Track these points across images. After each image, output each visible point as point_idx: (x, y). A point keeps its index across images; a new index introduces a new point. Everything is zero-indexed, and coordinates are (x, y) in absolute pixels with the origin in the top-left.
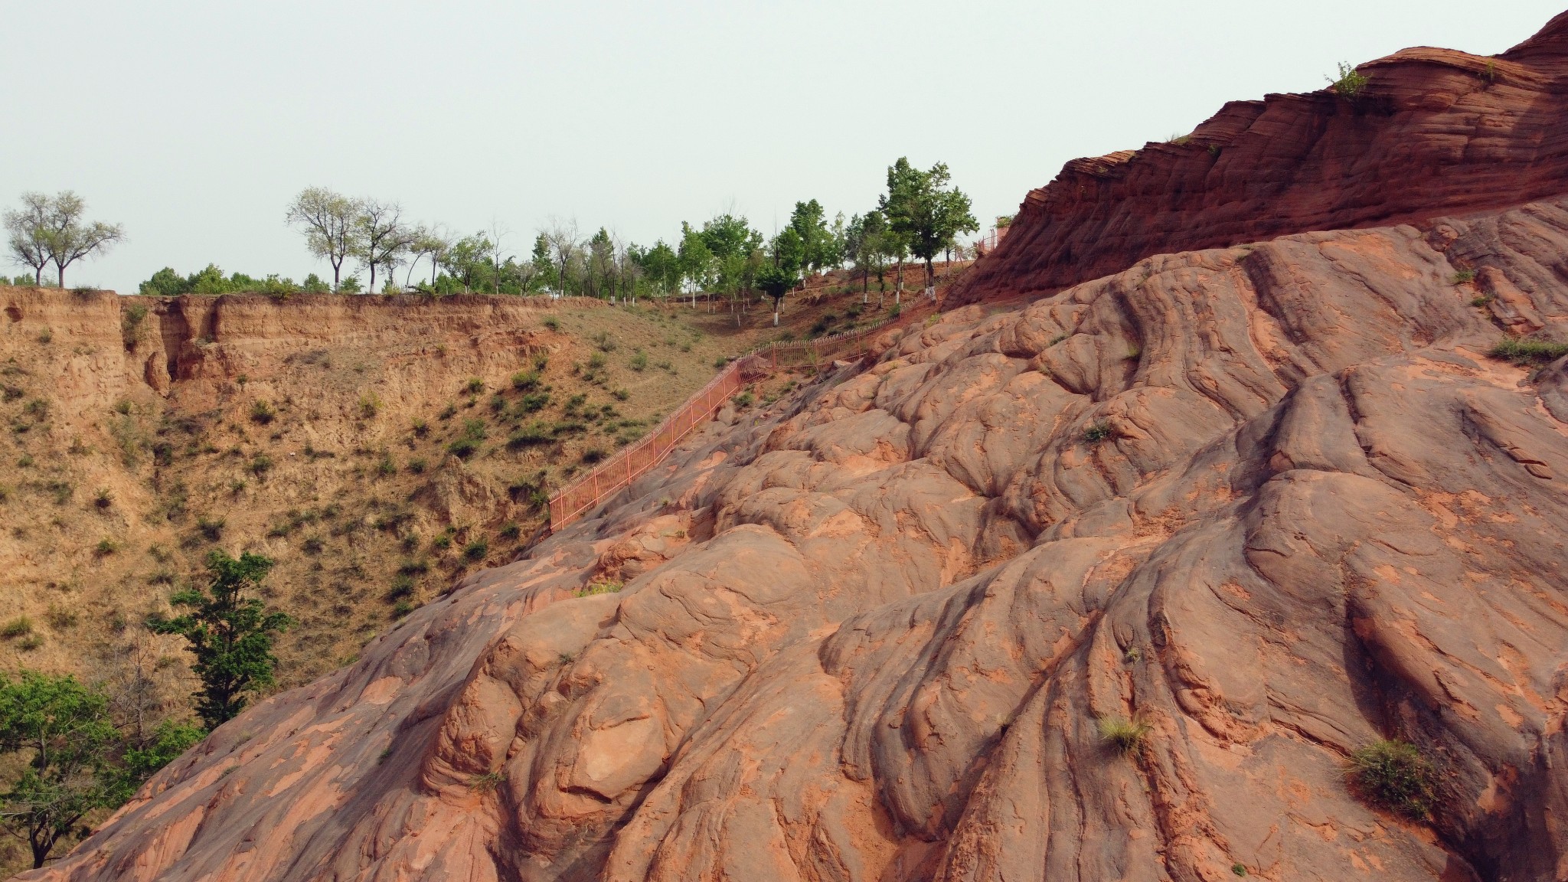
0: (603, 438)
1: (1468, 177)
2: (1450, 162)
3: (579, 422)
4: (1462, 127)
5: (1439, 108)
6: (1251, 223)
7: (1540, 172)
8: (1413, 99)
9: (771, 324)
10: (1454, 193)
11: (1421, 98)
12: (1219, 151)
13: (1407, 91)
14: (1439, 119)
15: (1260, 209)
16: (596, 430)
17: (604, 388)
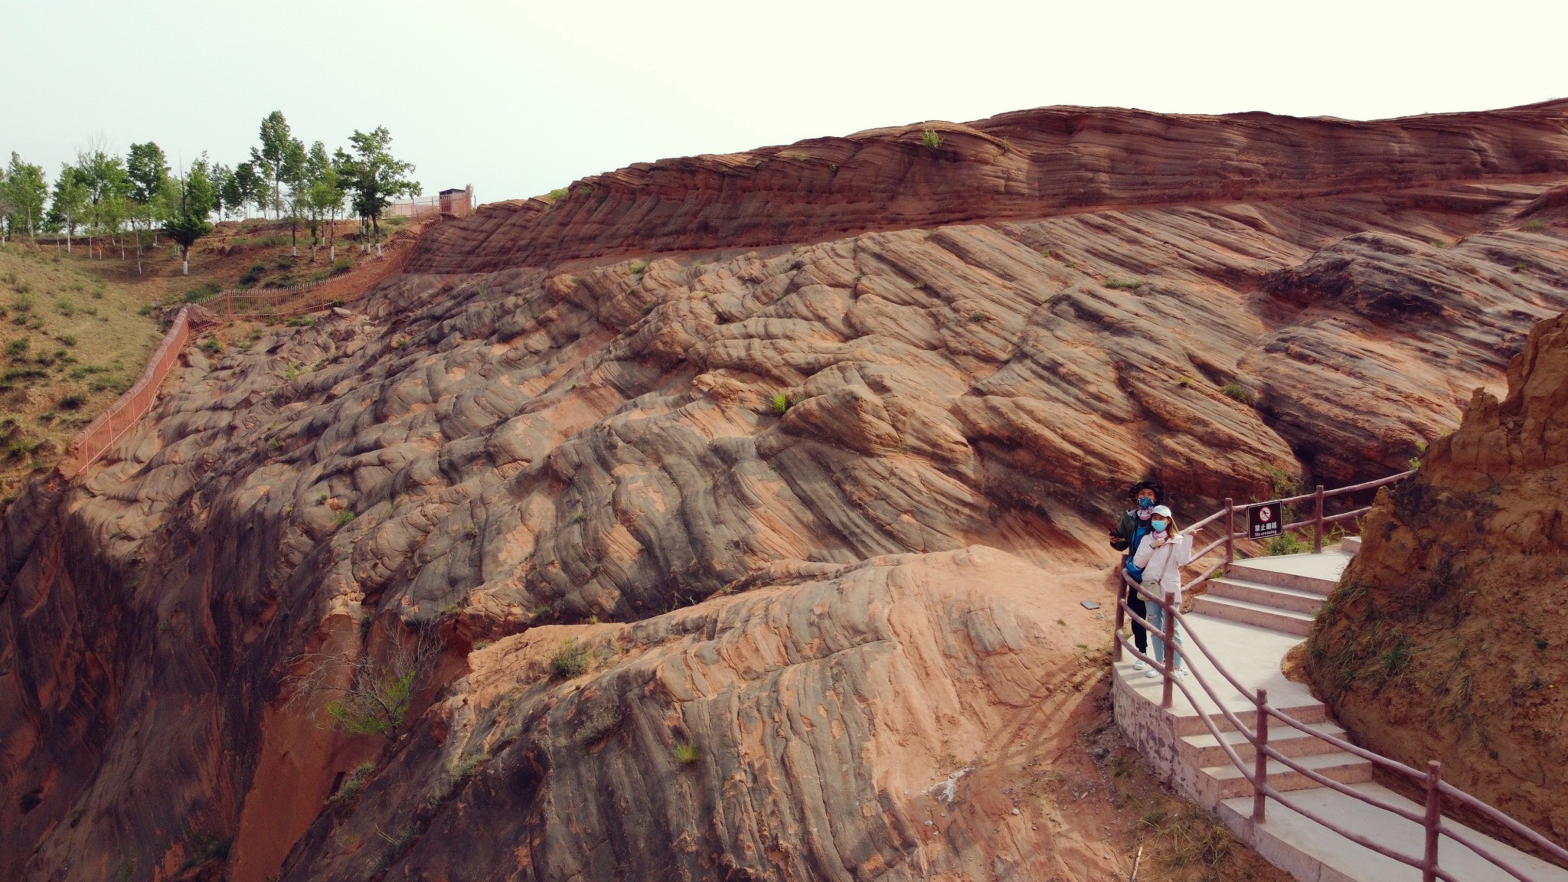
0: (73, 385)
1: (1008, 202)
2: (998, 193)
3: (35, 368)
4: (1000, 174)
5: (986, 163)
6: (879, 216)
7: (1045, 203)
8: (972, 155)
9: (178, 273)
10: (1005, 210)
11: (976, 156)
12: (838, 168)
13: (968, 150)
14: (988, 169)
15: (883, 208)
16: (60, 377)
17: (45, 333)
